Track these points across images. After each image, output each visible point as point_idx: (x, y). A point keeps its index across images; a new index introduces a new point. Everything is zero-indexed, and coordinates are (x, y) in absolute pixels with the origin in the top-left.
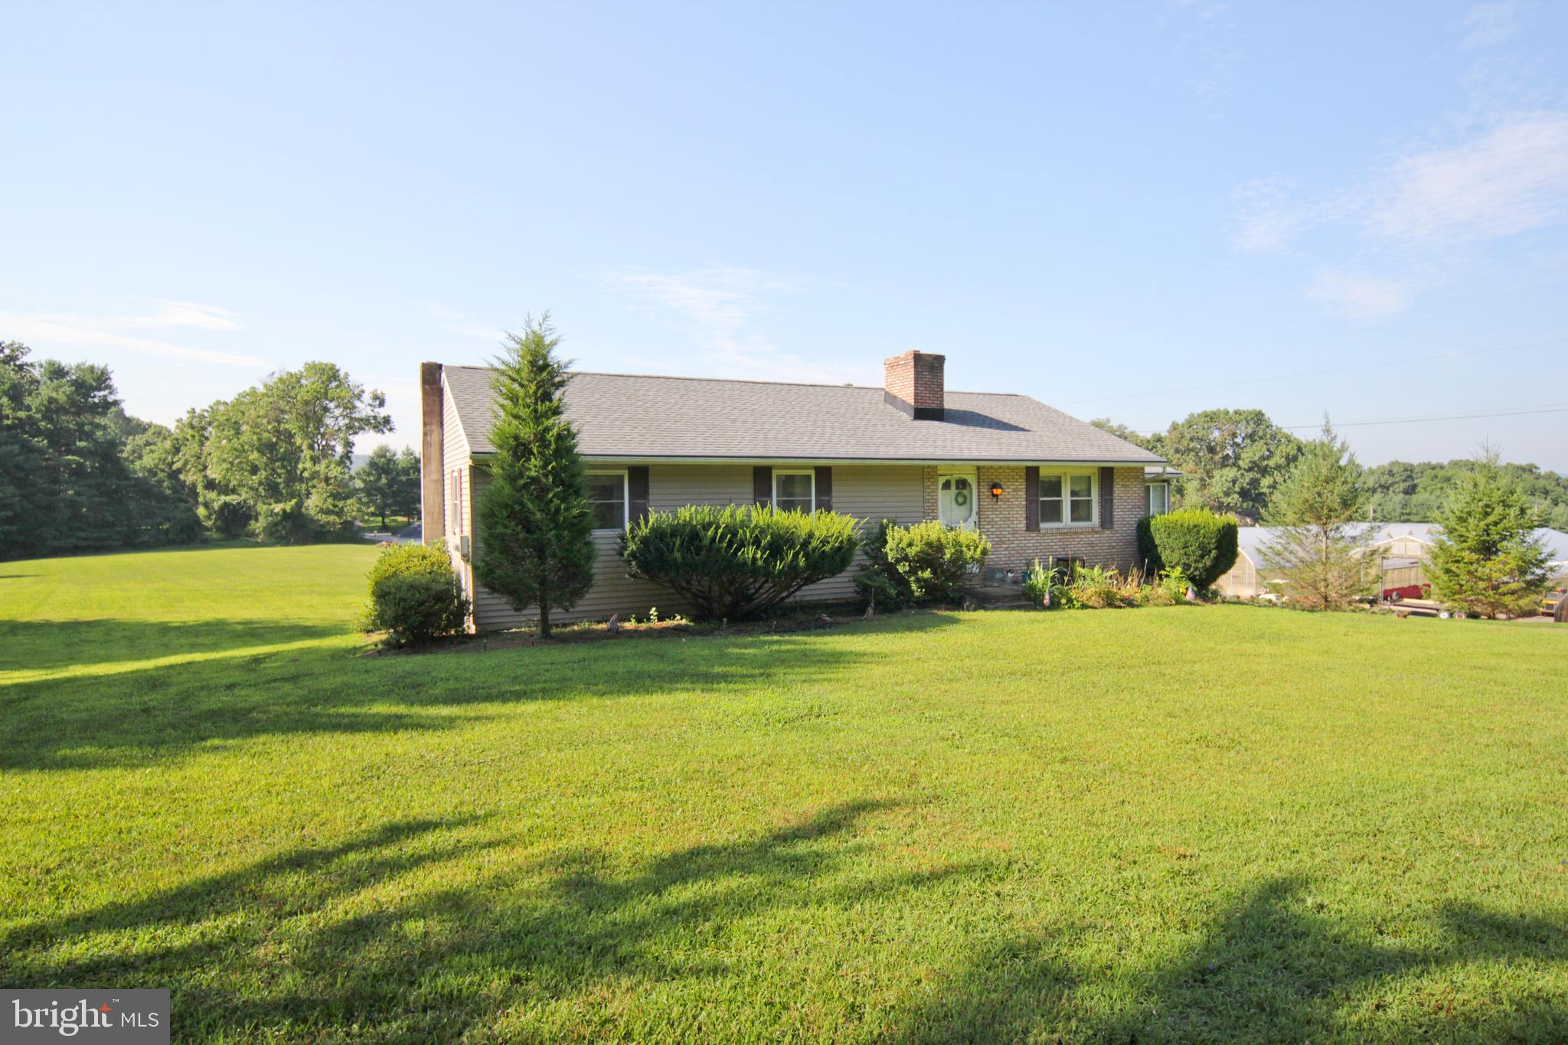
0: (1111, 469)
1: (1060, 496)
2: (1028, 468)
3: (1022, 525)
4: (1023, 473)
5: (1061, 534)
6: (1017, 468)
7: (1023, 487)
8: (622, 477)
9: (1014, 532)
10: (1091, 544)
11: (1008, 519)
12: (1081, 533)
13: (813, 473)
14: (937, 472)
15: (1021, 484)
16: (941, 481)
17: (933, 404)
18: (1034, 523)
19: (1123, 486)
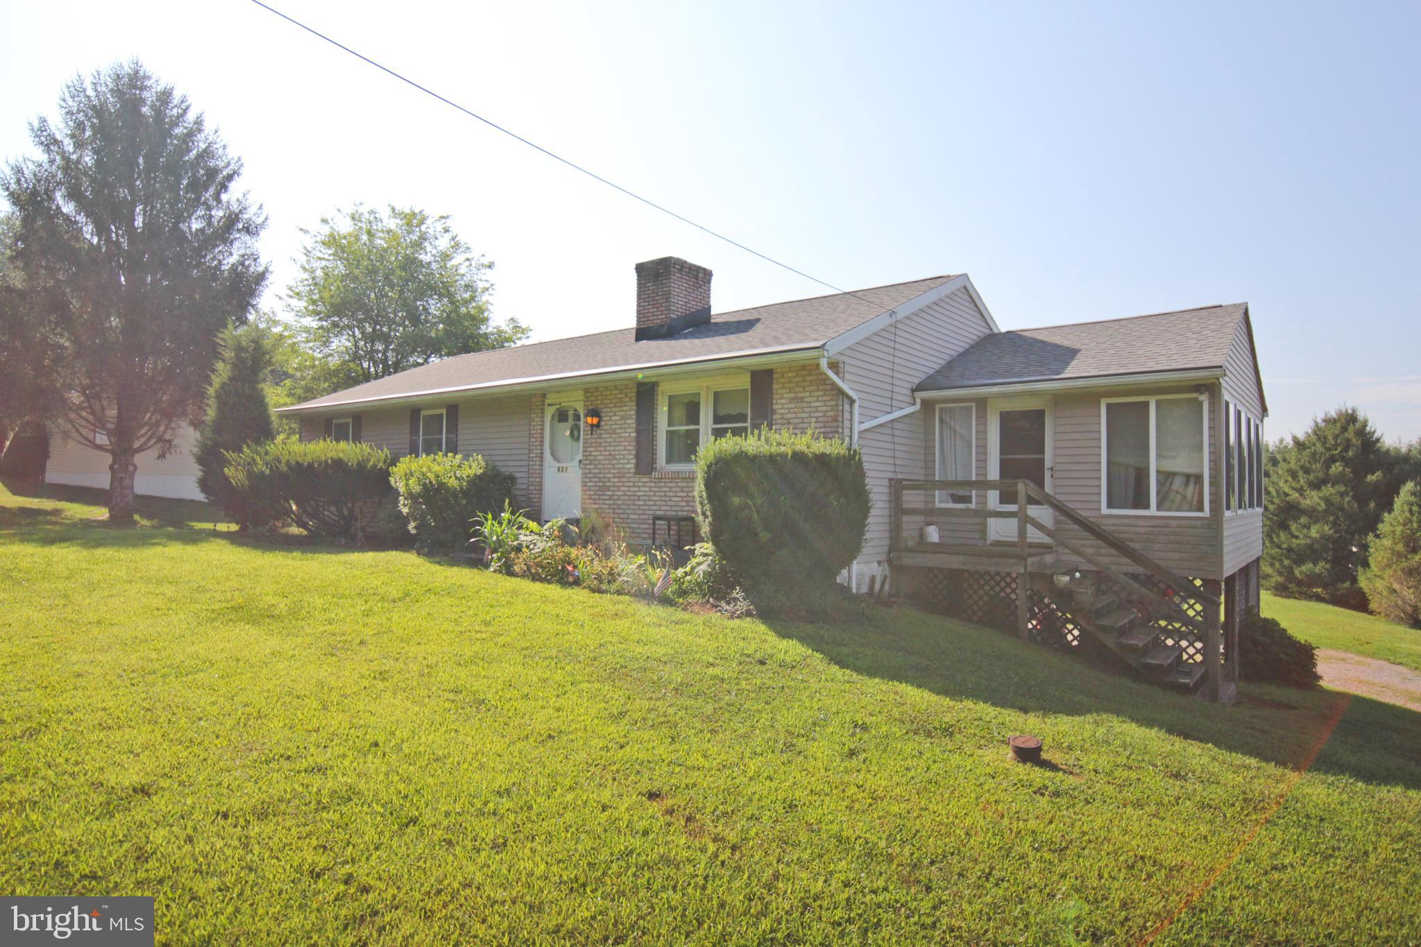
0: (769, 373)
1: (698, 422)
2: (640, 386)
3: (631, 466)
8: (348, 424)
9: (620, 476)
11: (614, 457)
13: (445, 412)
14: (547, 402)
15: (631, 409)
16: (550, 412)
17: (658, 319)
18: (645, 463)
19: (792, 400)
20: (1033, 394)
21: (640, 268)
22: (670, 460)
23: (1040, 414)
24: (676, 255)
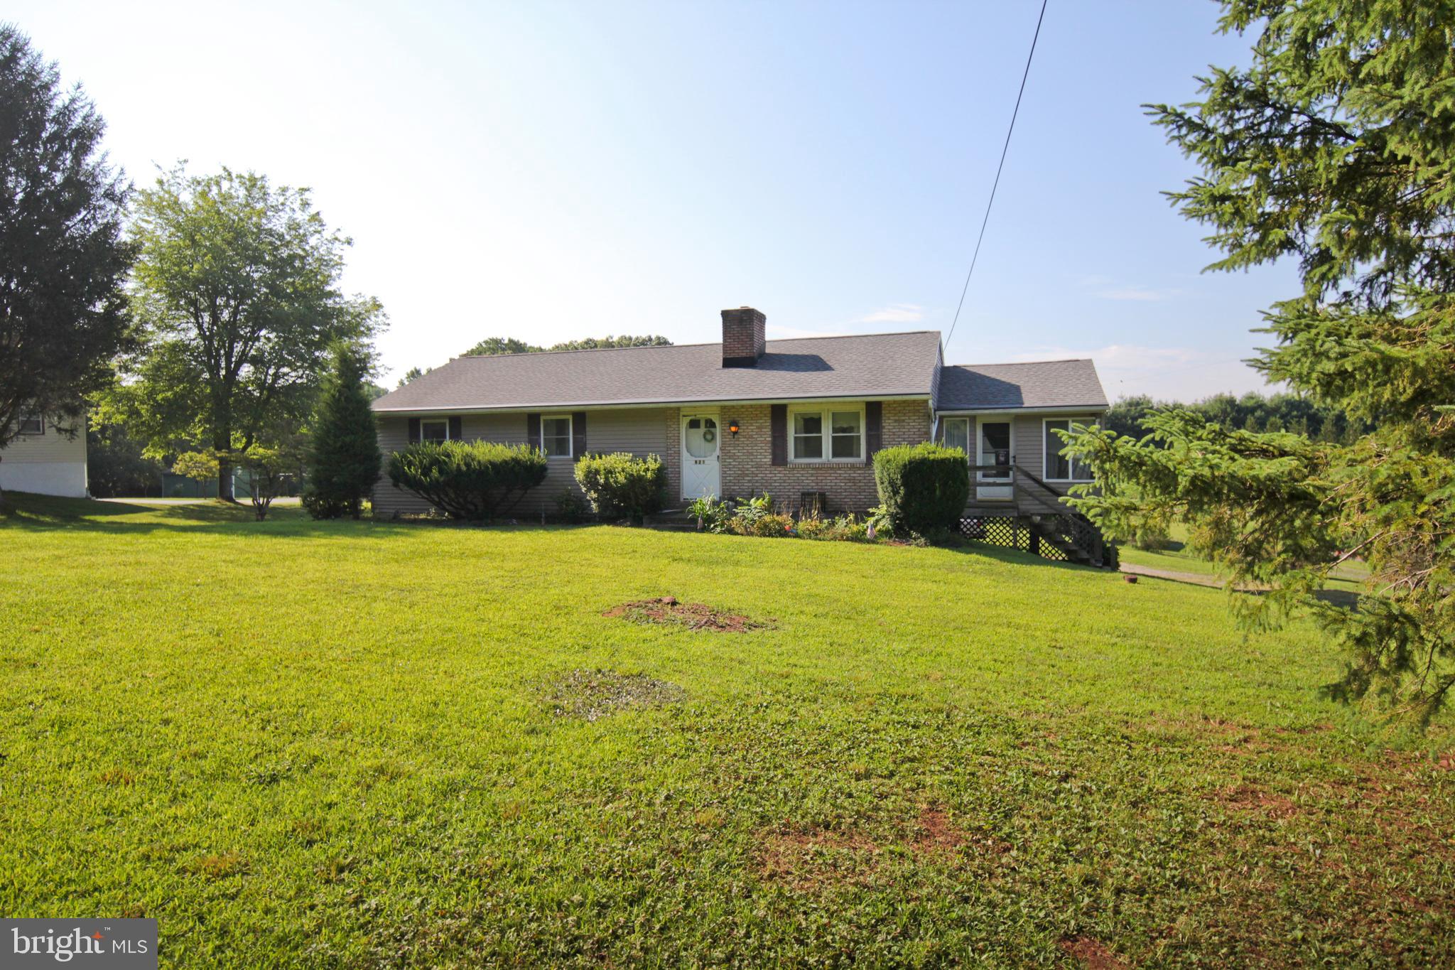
0: (879, 404)
1: (819, 431)
2: (773, 406)
3: (768, 459)
4: (769, 411)
5: (813, 469)
6: (761, 406)
7: (768, 423)
9: (759, 466)
10: (853, 480)
11: (752, 454)
12: (839, 469)
13: (570, 418)
14: (681, 414)
15: (767, 423)
16: (684, 423)
17: (743, 353)
18: (779, 458)
19: (896, 421)
20: (1008, 414)
21: (726, 315)
22: (796, 456)
23: (1007, 426)
24: (751, 307)
